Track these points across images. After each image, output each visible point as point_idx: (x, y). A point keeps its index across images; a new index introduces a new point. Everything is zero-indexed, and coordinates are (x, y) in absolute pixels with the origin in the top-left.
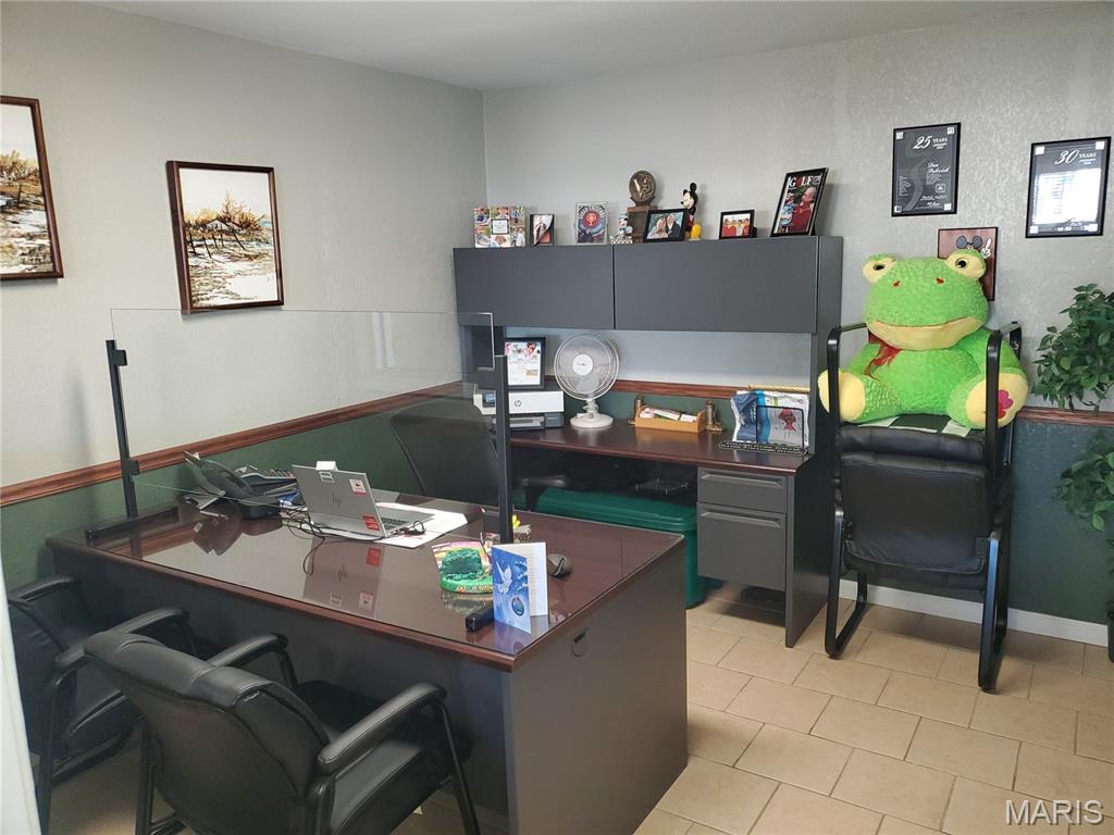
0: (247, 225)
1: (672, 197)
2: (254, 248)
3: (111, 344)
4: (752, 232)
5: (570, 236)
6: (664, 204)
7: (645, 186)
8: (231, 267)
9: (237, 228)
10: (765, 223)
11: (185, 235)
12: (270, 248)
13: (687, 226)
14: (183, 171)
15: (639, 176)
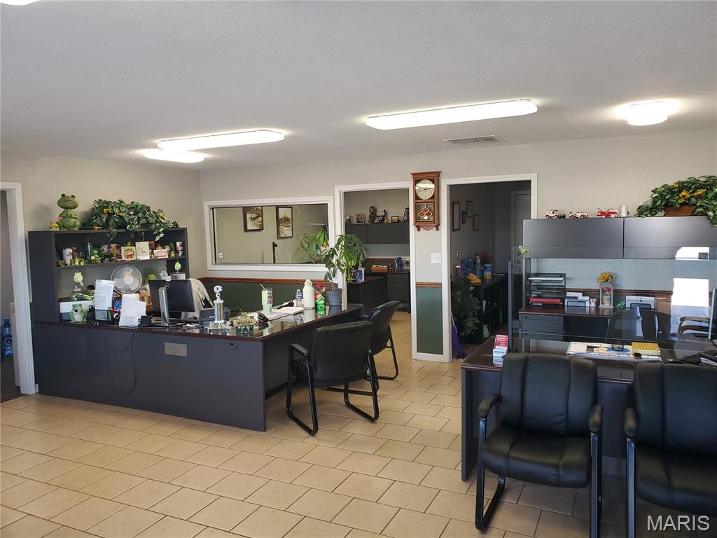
0: (288, 219)
1: (380, 213)
2: (289, 224)
3: (273, 243)
4: (398, 221)
5: (355, 222)
6: (378, 214)
7: (373, 211)
8: (285, 229)
9: (286, 220)
10: (401, 219)
11: (278, 221)
12: (291, 224)
13: (384, 220)
14: (280, 209)
15: (372, 207)
